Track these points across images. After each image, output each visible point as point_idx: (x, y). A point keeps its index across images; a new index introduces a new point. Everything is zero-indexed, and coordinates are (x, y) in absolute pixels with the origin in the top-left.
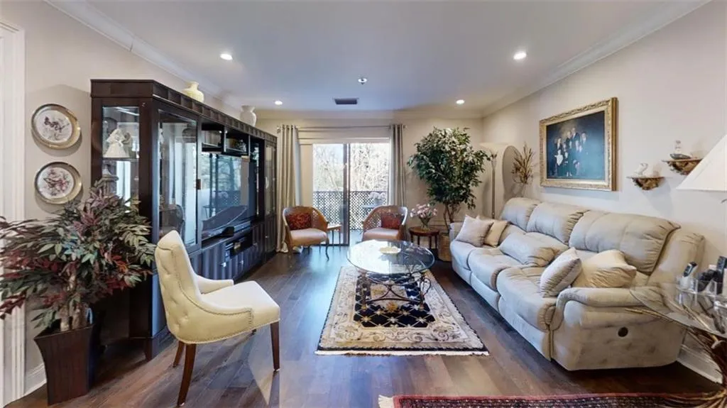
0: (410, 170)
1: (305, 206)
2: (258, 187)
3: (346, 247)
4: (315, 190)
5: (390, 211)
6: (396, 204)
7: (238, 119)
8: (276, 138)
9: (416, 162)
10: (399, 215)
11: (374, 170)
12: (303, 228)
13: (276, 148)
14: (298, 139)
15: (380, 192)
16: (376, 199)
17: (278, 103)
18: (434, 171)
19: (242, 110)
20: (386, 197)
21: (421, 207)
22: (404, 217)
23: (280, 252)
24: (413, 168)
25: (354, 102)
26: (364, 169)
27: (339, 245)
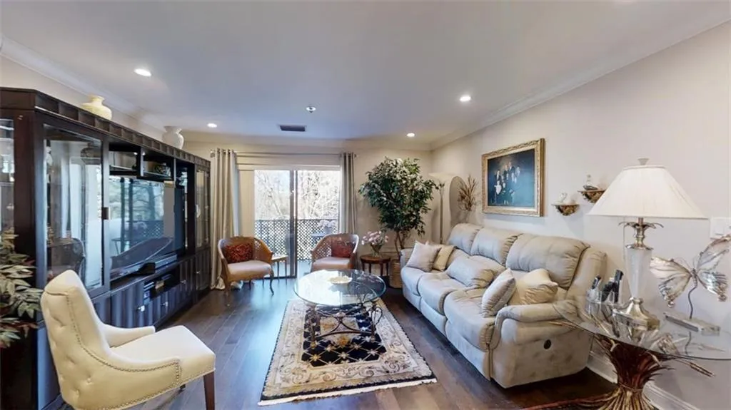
0: (361, 198)
1: (245, 236)
2: (186, 216)
3: (294, 280)
4: (257, 218)
5: (340, 239)
6: (347, 232)
7: (160, 139)
8: (210, 162)
9: (367, 190)
10: (351, 243)
11: (324, 197)
12: (243, 261)
13: (209, 173)
14: (236, 164)
15: (330, 220)
16: (326, 227)
17: (212, 125)
18: (385, 199)
19: (165, 131)
20: (337, 225)
21: (373, 234)
22: (355, 244)
23: (215, 289)
24: (364, 196)
25: (302, 129)
26: (313, 197)
27: (286, 278)
